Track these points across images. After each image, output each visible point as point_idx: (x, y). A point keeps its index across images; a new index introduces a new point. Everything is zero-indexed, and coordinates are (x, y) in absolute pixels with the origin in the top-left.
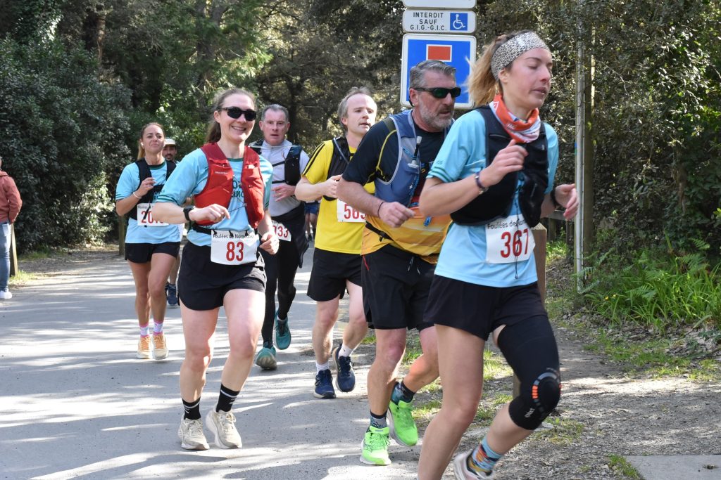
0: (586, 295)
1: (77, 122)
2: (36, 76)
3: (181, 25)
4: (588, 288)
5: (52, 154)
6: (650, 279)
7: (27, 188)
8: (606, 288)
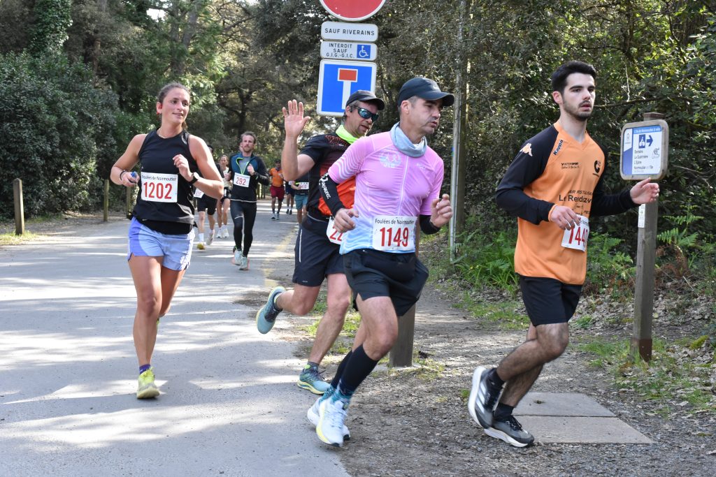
0: (457, 265)
1: (75, 118)
2: (45, 82)
3: (158, 47)
4: (458, 260)
5: (55, 142)
6: (505, 255)
7: (35, 167)
8: (472, 260)
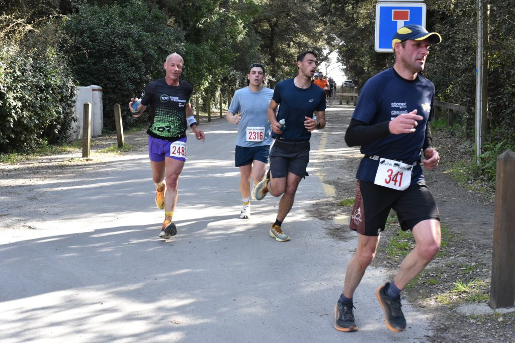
1: (155, 52)
2: (132, 26)
4: (486, 165)
5: (142, 71)
7: (128, 91)
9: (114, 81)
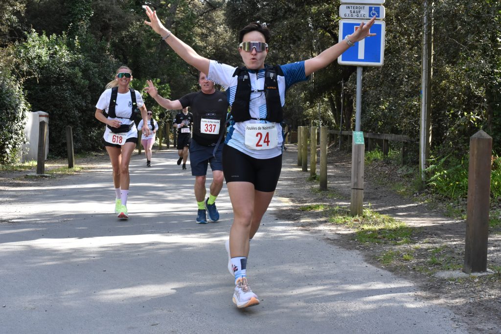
9: (60, 108)
